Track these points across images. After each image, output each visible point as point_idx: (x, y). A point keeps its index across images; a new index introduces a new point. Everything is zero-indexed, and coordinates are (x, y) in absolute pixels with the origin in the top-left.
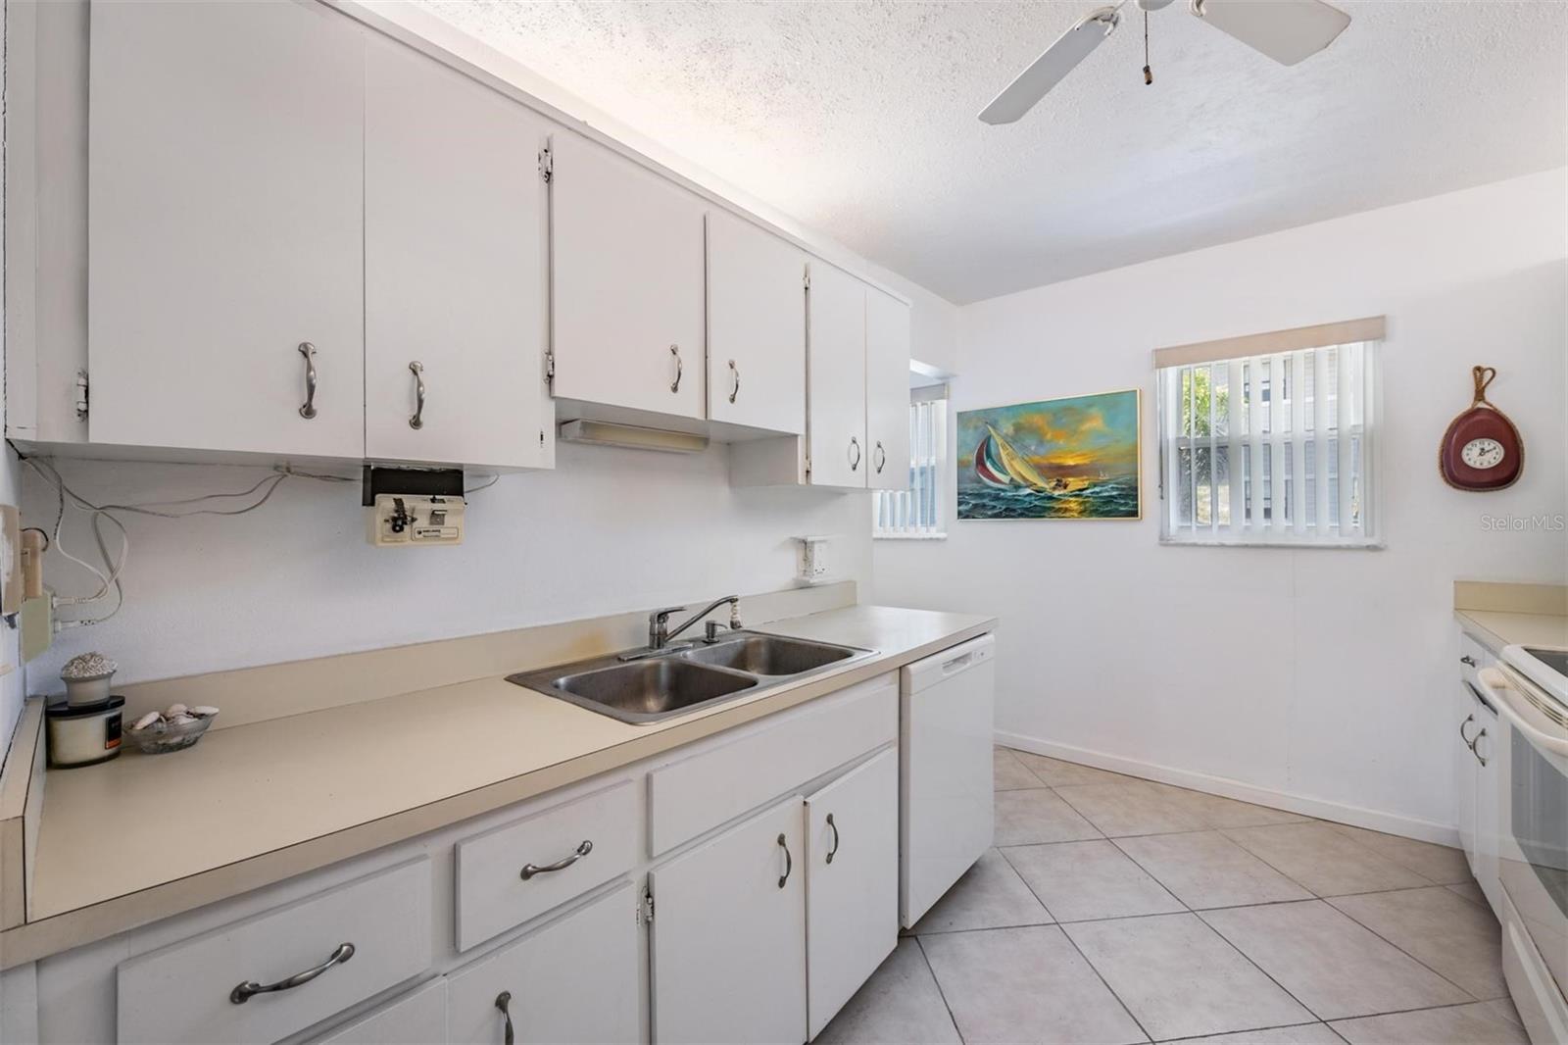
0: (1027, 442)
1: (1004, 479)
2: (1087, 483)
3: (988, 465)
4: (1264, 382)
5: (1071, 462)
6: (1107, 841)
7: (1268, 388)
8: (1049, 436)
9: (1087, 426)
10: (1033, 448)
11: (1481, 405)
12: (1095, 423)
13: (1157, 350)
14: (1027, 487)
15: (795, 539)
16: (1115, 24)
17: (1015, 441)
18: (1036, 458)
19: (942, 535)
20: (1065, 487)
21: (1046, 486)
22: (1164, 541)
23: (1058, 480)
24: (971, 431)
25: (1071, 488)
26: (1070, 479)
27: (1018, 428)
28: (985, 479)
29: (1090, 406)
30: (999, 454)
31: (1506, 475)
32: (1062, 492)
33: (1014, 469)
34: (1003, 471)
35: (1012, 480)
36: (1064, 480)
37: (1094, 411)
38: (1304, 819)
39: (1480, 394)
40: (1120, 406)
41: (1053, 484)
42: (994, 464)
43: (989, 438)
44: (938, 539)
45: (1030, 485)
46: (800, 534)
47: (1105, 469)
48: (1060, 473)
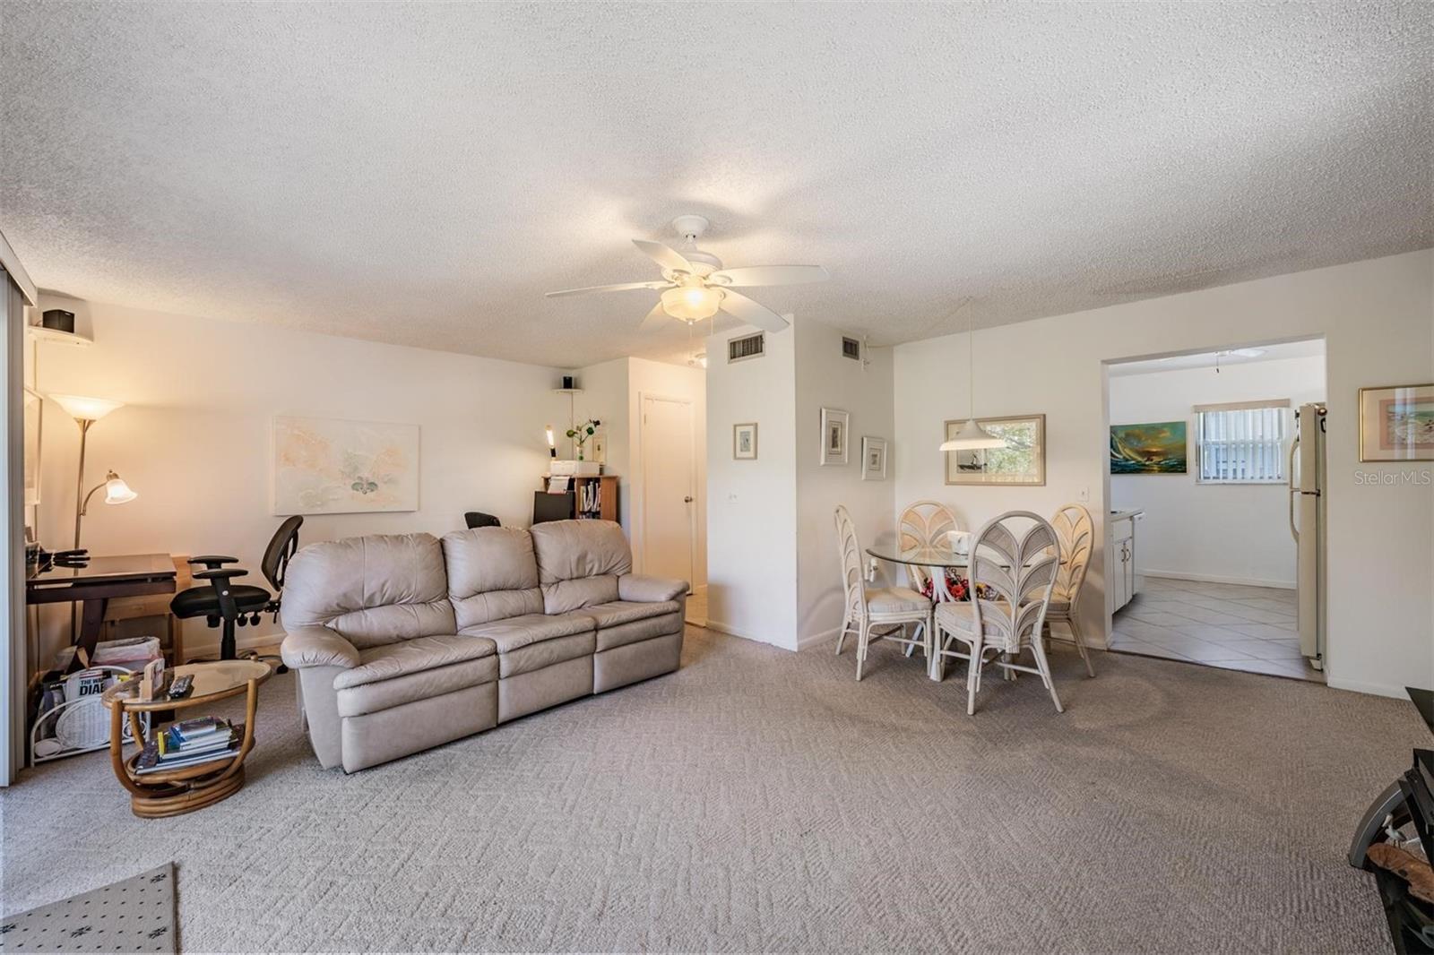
0: (1133, 441)
1: (1121, 457)
2: (1162, 459)
5: (1155, 450)
8: (1143, 439)
9: (1162, 435)
10: (1135, 444)
12: (1167, 434)
13: (1194, 406)
17: (1126, 441)
18: (1137, 448)
20: (1152, 460)
21: (1142, 460)
22: (1198, 482)
23: (1148, 458)
25: (1154, 461)
26: (1154, 457)
27: (1128, 435)
29: (1163, 427)
30: (1118, 446)
32: (1150, 463)
33: (1126, 453)
34: (1121, 454)
35: (1124, 457)
36: (1151, 457)
37: (1165, 429)
40: (1179, 428)
41: (1146, 459)
42: (1115, 450)
45: (1133, 459)
47: (1171, 453)
48: (1149, 455)
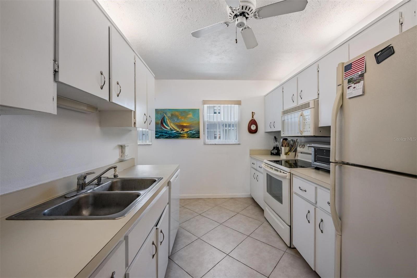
0: (174, 119)
1: (168, 128)
2: (189, 130)
3: (164, 124)
4: (219, 110)
5: (185, 125)
6: (200, 215)
7: (219, 111)
8: (180, 118)
9: (189, 116)
10: (176, 120)
11: (253, 119)
12: (190, 116)
13: (203, 100)
14: (174, 130)
15: (119, 145)
16: (228, 26)
17: (171, 119)
18: (177, 123)
19: (150, 143)
20: (184, 131)
21: (179, 130)
22: (205, 144)
23: (182, 129)
24: (159, 114)
25: (185, 131)
26: (185, 129)
27: (172, 115)
28: (163, 128)
29: (190, 111)
30: (167, 121)
31: (255, 132)
32: (183, 132)
33: (171, 126)
34: (168, 126)
35: (170, 128)
36: (183, 129)
37: (190, 113)
38: (229, 199)
39: (253, 117)
40: (196, 112)
41: (181, 130)
42: (166, 124)
43: (164, 117)
44: (149, 145)
45: (175, 130)
46: (120, 144)
47: (193, 127)
48: (182, 127)
